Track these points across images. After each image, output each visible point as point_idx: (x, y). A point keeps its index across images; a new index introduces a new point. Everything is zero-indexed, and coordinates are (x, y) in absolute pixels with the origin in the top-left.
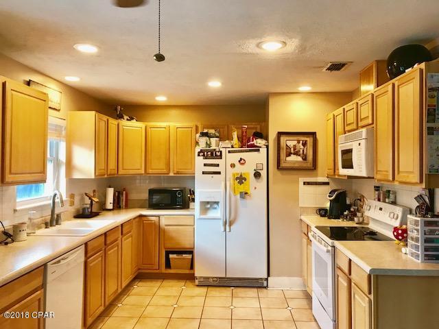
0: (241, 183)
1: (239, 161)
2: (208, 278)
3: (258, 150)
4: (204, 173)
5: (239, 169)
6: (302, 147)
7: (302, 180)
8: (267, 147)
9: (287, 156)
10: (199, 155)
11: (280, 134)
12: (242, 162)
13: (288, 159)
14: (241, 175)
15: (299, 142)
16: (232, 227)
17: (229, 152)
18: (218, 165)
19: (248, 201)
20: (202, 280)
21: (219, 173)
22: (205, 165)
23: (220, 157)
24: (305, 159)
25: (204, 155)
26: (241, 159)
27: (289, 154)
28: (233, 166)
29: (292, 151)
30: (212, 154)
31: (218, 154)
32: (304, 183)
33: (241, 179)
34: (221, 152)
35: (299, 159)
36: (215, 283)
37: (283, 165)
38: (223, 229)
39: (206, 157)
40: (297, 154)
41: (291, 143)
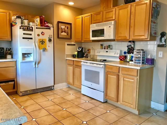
0: (42, 44)
1: (42, 33)
2: (27, 91)
3: (50, 29)
4: (23, 38)
5: (41, 37)
6: (67, 29)
7: (66, 43)
8: (53, 27)
9: (61, 33)
10: (20, 28)
11: (59, 22)
12: (43, 33)
13: (62, 34)
14: (42, 40)
15: (66, 27)
16: (39, 65)
17: (37, 28)
18: (31, 35)
19: (46, 53)
20: (24, 93)
21: (32, 39)
22: (24, 34)
23: (32, 30)
25: (23, 29)
26: (42, 32)
27: (62, 32)
28: (38, 35)
29: (63, 31)
30: (28, 28)
31: (31, 29)
32: (67, 45)
33: (42, 42)
34: (32, 28)
35: (66, 34)
36: (31, 93)
37: (60, 36)
38: (34, 66)
39: (24, 30)
40: (65, 32)
41: (63, 27)
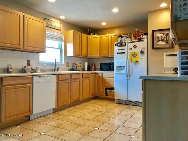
0: (134, 57)
1: (134, 47)
2: (121, 100)
3: (143, 41)
4: (118, 53)
5: (134, 50)
6: (165, 37)
7: (165, 54)
8: (147, 38)
9: (157, 42)
10: (116, 46)
11: (153, 31)
12: (135, 47)
13: (158, 43)
14: (134, 53)
15: (164, 34)
16: (130, 78)
17: (129, 43)
18: (124, 49)
19: (138, 65)
20: (118, 101)
21: (124, 53)
22: (118, 50)
23: (125, 45)
24: (167, 42)
25: (118, 45)
26: (134, 45)
27: (159, 41)
28: (131, 49)
29: (160, 39)
30: (121, 44)
31: (124, 44)
32: (167, 55)
33: (134, 55)
34: (125, 43)
35: (164, 43)
36: (123, 103)
37: (155, 47)
38: (126, 78)
39: (119, 46)
40: (163, 40)
41: (160, 35)
